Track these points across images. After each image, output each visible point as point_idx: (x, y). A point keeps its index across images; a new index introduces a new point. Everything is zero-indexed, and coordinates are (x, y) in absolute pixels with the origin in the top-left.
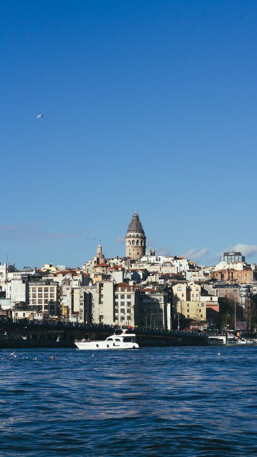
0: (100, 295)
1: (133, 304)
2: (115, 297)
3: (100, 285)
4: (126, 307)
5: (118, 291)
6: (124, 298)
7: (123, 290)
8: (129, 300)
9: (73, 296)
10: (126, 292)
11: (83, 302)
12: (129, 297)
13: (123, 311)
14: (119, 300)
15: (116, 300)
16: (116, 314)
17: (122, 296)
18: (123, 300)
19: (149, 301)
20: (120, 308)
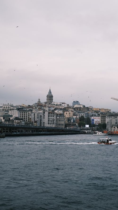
0: (44, 116)
3: (44, 112)
4: (52, 120)
9: (35, 115)
16: (49, 122)
17: (51, 116)
18: (51, 117)
19: (59, 118)
20: (50, 120)
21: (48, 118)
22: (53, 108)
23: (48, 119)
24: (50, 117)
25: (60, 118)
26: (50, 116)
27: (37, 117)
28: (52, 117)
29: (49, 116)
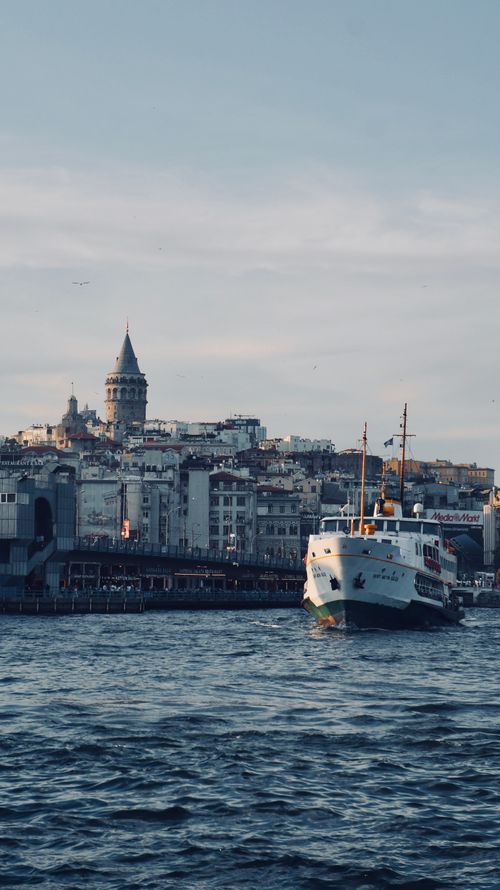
0: (181, 497)
1: (249, 516)
2: (212, 502)
3: (181, 476)
4: (234, 523)
5: (219, 489)
6: (230, 504)
7: (229, 487)
8: (241, 508)
9: (123, 497)
10: (235, 493)
12: (241, 501)
13: (228, 530)
15: (215, 509)
16: (215, 537)
17: (227, 502)
18: (229, 508)
19: (269, 511)
20: (222, 524)
21: (211, 513)
22: (177, 456)
23: (211, 519)
24: (221, 508)
25: (276, 512)
26: (221, 500)
27: (143, 508)
28: (235, 509)
29: (214, 500)
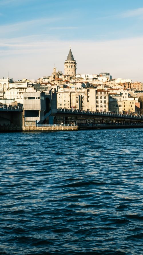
0: (87, 97)
1: (107, 102)
2: (97, 98)
3: (87, 90)
4: (103, 104)
5: (98, 94)
6: (102, 98)
7: (101, 94)
8: (105, 100)
9: (70, 97)
10: (103, 95)
11: (78, 101)
12: (105, 98)
13: (101, 106)
14: (99, 100)
15: (97, 100)
16: (98, 108)
19: (113, 100)
20: (99, 104)
22: (86, 85)
23: (96, 103)
26: (99, 97)
